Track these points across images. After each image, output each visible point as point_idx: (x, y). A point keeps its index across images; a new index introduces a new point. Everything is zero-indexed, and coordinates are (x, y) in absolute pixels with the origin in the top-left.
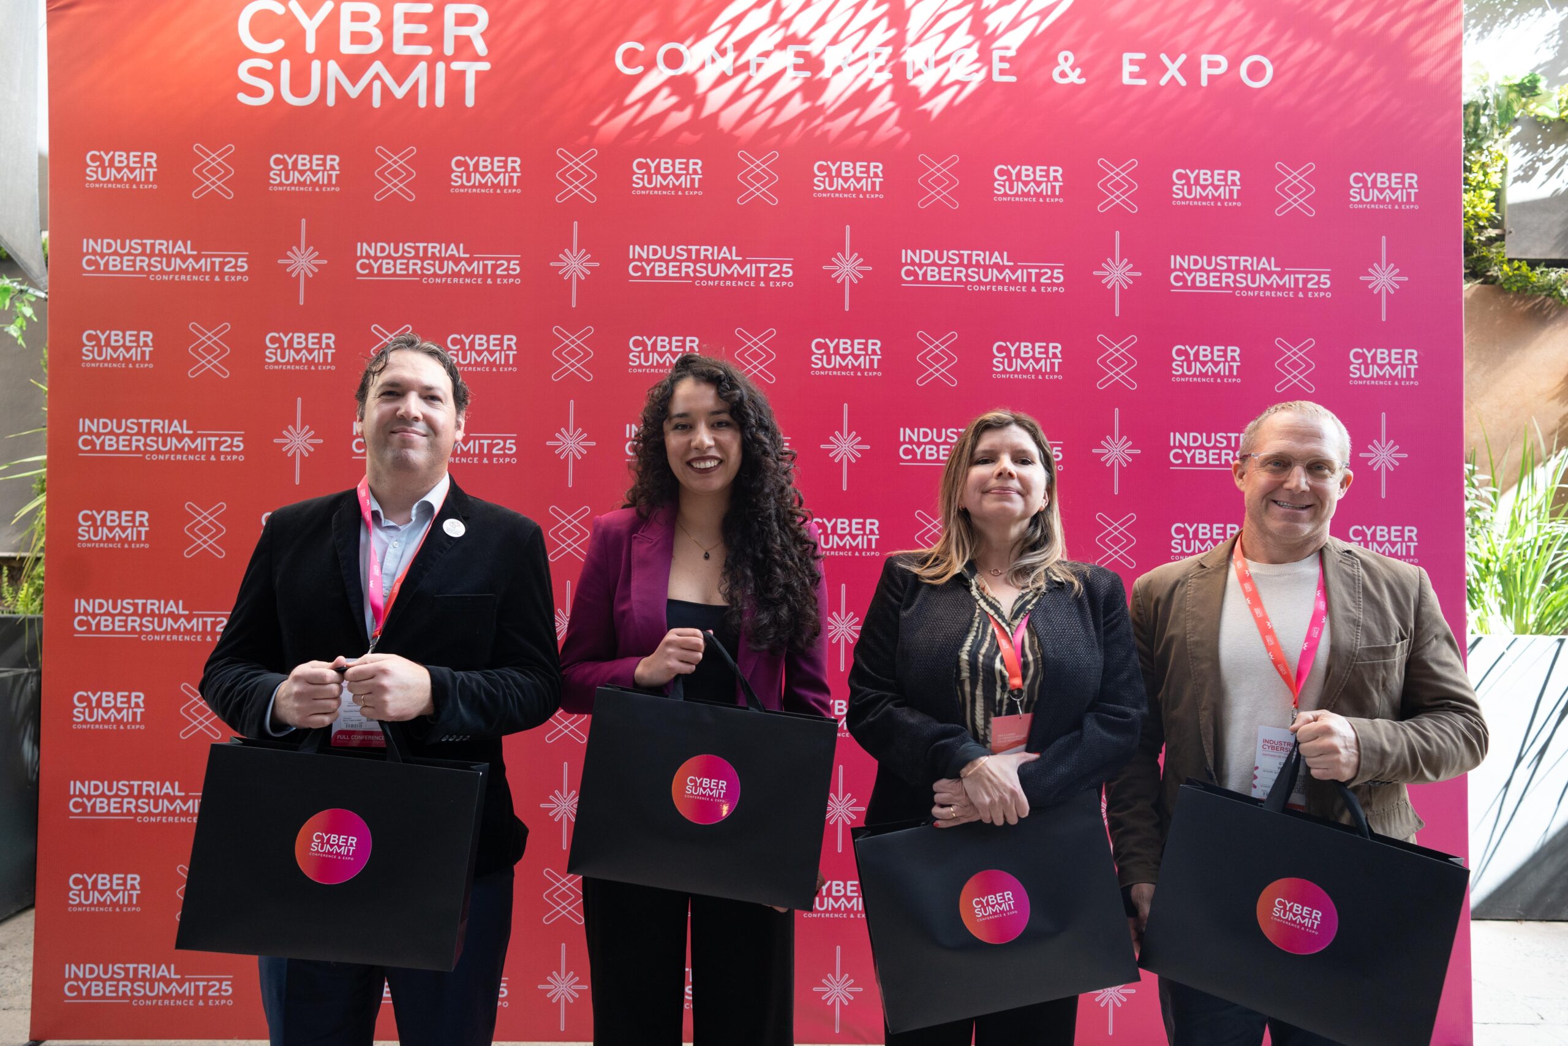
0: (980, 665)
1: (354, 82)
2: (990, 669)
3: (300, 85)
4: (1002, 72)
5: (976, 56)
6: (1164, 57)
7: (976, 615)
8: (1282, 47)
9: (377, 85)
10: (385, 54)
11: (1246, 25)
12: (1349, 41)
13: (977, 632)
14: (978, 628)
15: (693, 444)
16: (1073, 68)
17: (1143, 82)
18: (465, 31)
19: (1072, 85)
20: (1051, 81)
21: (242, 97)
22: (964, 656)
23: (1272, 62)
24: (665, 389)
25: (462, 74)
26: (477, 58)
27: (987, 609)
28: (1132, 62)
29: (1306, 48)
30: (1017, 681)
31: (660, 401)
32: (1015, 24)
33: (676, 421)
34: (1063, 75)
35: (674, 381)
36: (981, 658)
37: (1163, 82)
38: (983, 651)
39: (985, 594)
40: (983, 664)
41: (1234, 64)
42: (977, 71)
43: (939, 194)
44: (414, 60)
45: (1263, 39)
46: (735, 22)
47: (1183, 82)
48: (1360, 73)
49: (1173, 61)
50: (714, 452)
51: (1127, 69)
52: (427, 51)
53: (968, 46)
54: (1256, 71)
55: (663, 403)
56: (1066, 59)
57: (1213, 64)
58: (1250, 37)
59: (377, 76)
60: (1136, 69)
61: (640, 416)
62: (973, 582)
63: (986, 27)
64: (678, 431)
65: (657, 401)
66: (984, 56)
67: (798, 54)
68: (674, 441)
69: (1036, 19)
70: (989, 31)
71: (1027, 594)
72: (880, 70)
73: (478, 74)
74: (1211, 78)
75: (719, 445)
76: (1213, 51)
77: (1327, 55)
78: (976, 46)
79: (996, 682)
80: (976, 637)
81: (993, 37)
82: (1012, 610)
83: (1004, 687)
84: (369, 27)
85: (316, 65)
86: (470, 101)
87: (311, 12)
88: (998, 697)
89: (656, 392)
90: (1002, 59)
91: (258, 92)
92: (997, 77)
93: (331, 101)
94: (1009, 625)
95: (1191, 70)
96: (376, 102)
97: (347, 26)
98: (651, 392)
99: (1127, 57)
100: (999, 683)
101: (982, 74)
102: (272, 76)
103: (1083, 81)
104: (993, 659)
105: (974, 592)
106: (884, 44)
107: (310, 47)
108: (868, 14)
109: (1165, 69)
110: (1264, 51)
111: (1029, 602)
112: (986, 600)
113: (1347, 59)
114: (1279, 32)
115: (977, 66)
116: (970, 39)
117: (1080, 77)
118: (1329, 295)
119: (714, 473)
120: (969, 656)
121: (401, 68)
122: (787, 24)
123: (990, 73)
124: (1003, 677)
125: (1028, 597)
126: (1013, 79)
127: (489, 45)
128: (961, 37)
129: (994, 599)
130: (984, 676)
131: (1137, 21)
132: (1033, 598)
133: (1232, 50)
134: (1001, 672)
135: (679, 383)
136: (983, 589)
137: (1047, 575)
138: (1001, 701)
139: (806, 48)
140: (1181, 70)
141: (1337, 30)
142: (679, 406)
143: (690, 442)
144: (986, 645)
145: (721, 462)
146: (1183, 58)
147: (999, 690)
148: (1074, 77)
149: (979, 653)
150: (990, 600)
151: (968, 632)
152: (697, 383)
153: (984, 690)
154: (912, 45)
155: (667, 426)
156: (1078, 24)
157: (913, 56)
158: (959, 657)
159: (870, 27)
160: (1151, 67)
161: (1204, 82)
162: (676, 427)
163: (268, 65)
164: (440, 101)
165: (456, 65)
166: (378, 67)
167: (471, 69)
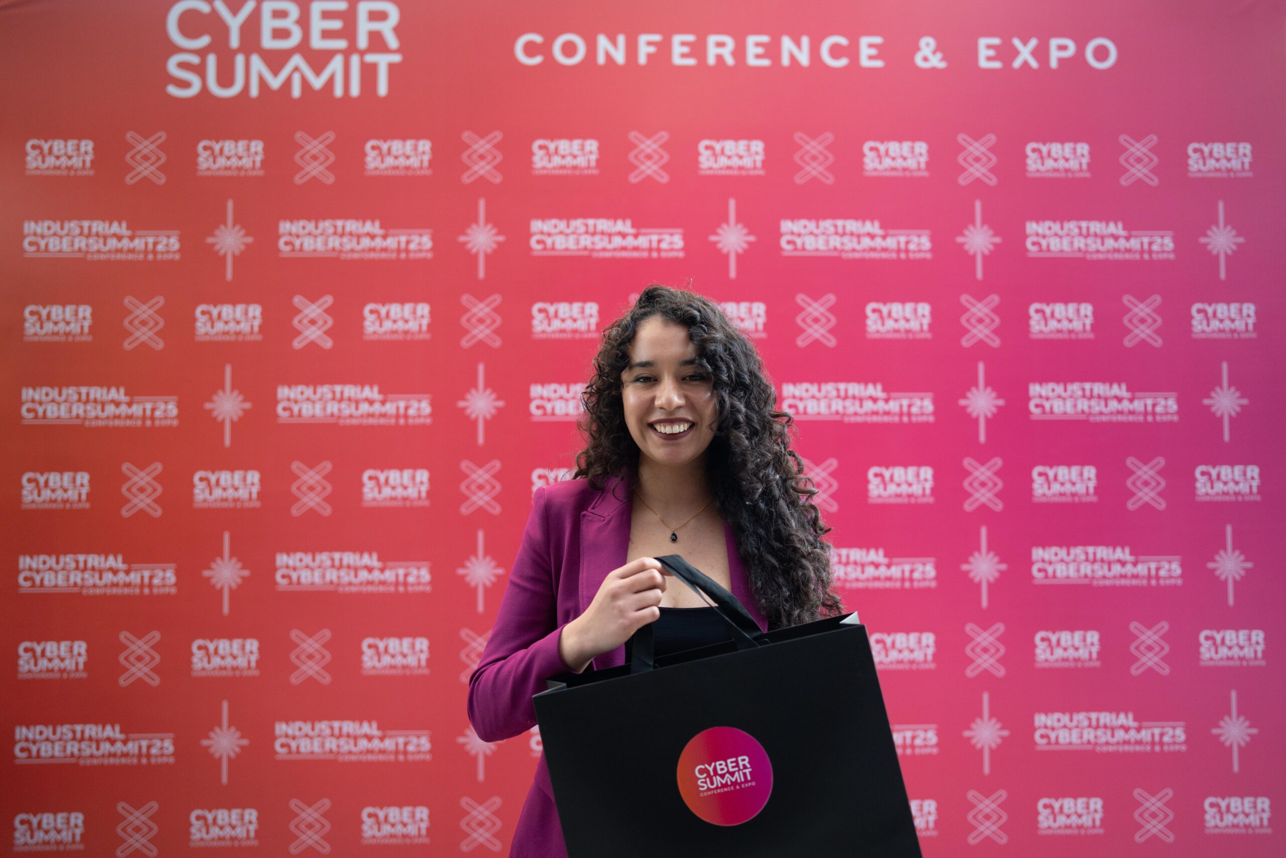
1: (276, 72)
3: (225, 78)
4: (870, 58)
5: (846, 43)
6: (1016, 42)
9: (297, 78)
10: (304, 48)
15: (658, 403)
16: (934, 53)
17: (999, 65)
19: (934, 70)
20: (915, 66)
21: (172, 90)
23: (1116, 44)
24: (626, 328)
25: (375, 66)
26: (388, 50)
28: (988, 47)
31: (620, 345)
33: (638, 371)
34: (926, 59)
35: (636, 320)
37: (1017, 64)
41: (1081, 47)
43: (814, 170)
44: (331, 54)
47: (1034, 64)
49: (1025, 44)
50: (682, 414)
51: (983, 53)
52: (342, 44)
54: (1102, 53)
55: (622, 347)
56: (928, 45)
57: (1062, 48)
59: (296, 69)
60: (991, 53)
61: (593, 361)
64: (638, 384)
65: (615, 344)
66: (854, 44)
67: (683, 44)
68: (632, 397)
72: (757, 57)
73: (391, 66)
74: (1060, 61)
75: (690, 405)
76: (1063, 35)
84: (288, 24)
85: (240, 59)
86: (383, 90)
87: (235, 11)
89: (614, 332)
90: (869, 46)
91: (186, 85)
92: (865, 63)
93: (254, 92)
95: (1042, 53)
96: (296, 92)
97: (268, 24)
98: (607, 333)
99: (982, 42)
101: (853, 60)
102: (200, 70)
103: (943, 65)
107: (234, 41)
109: (1017, 53)
110: (1108, 35)
117: (941, 61)
118: (1171, 256)
119: (684, 440)
121: (319, 60)
123: (857, 59)
126: (880, 64)
127: (400, 37)
133: (1079, 33)
135: (642, 322)
139: (691, 38)
140: (1033, 53)
142: (642, 352)
143: (653, 399)
145: (693, 425)
146: (1034, 42)
148: (937, 62)
152: (666, 323)
155: (626, 376)
157: (788, 44)
160: (1005, 51)
161: (1054, 64)
162: (637, 380)
163: (195, 60)
164: (355, 91)
165: (370, 58)
166: (297, 60)
167: (383, 61)
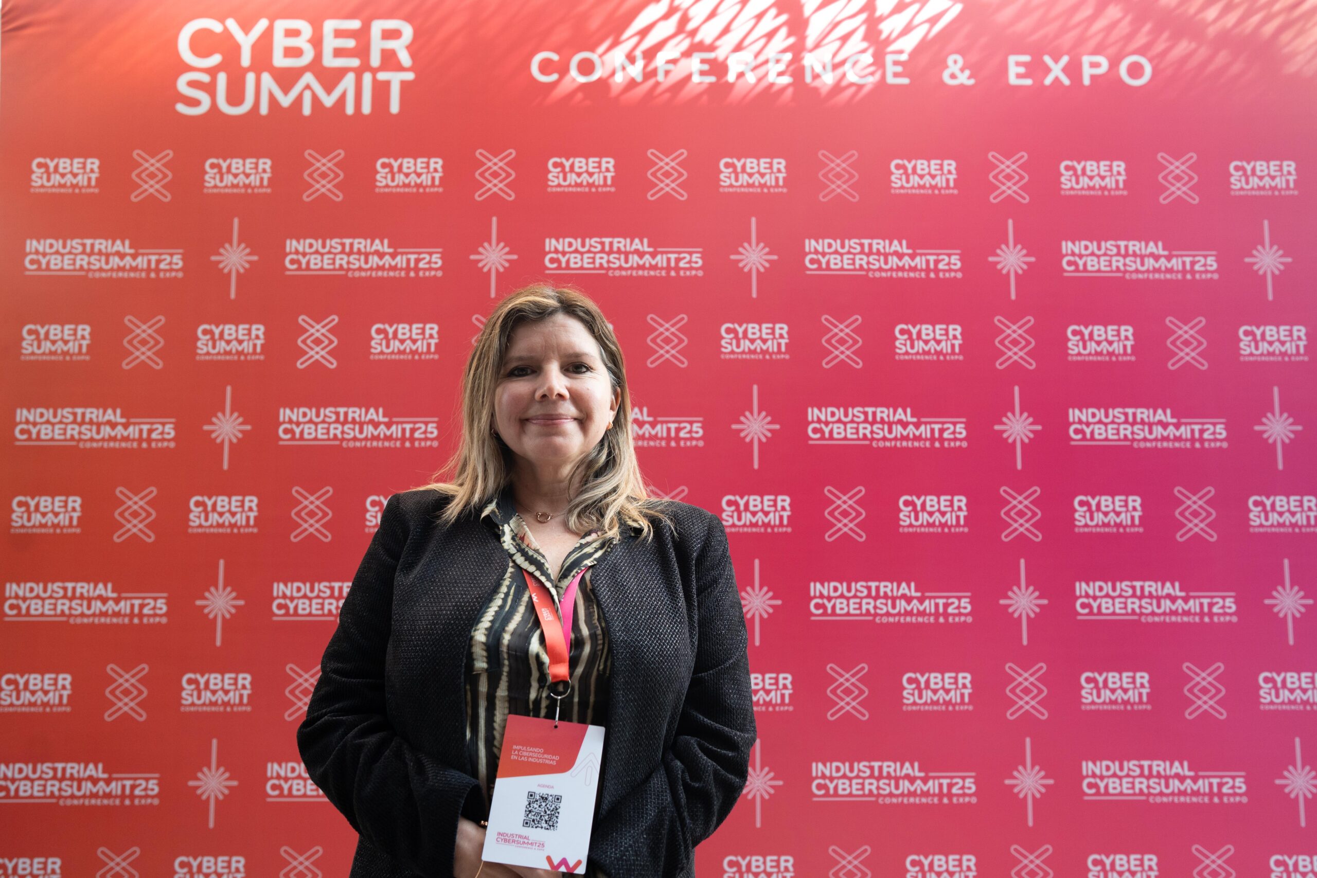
0: (505, 649)
1: (286, 91)
2: (520, 655)
3: (235, 97)
4: (896, 75)
5: (870, 60)
6: (1047, 59)
7: (508, 575)
8: (1160, 46)
9: (307, 96)
10: (316, 66)
11: (1124, 27)
12: (1224, 39)
13: (505, 600)
14: (507, 594)
16: (962, 70)
17: (1028, 82)
18: (391, 44)
19: (962, 87)
20: (942, 83)
21: (181, 108)
22: (480, 636)
23: (1150, 60)
25: (387, 84)
26: (400, 68)
27: (525, 565)
28: (1018, 64)
29: (1183, 47)
30: (562, 670)
32: (908, 29)
34: (953, 76)
36: (506, 638)
37: (1048, 81)
38: (512, 626)
39: (524, 546)
40: (508, 646)
41: (1114, 64)
42: (872, 74)
43: (839, 187)
44: (342, 72)
45: (1141, 40)
46: (644, 33)
47: (1066, 81)
48: (1236, 68)
49: (1056, 61)
51: (1013, 70)
52: (355, 62)
53: (863, 51)
54: (1136, 70)
56: (955, 62)
57: (1094, 65)
58: (1130, 37)
59: (308, 87)
60: (1022, 70)
62: (506, 528)
63: (880, 32)
66: (879, 61)
67: (703, 61)
69: (926, 26)
70: (884, 36)
71: (588, 544)
72: (780, 74)
73: (404, 84)
74: (1093, 77)
76: (1095, 52)
77: (1203, 52)
78: (871, 51)
79: (530, 674)
80: (501, 607)
81: (888, 41)
82: (562, 566)
83: (543, 677)
84: (301, 42)
85: (251, 78)
86: (395, 108)
87: (247, 30)
88: (533, 695)
90: (896, 63)
91: (195, 103)
92: (890, 80)
93: (264, 110)
94: (556, 587)
95: (1074, 70)
96: (307, 110)
97: (280, 43)
99: (1012, 59)
100: (535, 674)
101: (878, 76)
102: (210, 89)
103: (972, 82)
104: (527, 639)
105: (507, 542)
106: (784, 51)
107: (246, 61)
108: (768, 24)
109: (1048, 70)
110: (1141, 51)
111: (589, 555)
112: (524, 554)
113: (1223, 57)
114: (1157, 32)
115: (872, 69)
116: (865, 45)
117: (969, 78)
118: (1216, 276)
120: (487, 636)
121: (330, 79)
122: (693, 33)
123: (883, 76)
124: (540, 664)
125: (588, 550)
126: (905, 81)
127: (413, 55)
128: (856, 43)
129: (537, 551)
130: (510, 666)
131: (1022, 26)
132: (596, 551)
133: (1112, 51)
134: (537, 656)
136: (522, 539)
137: (620, 519)
138: (537, 701)
139: (711, 55)
140: (1065, 70)
141: (1211, 31)
144: (517, 618)
146: (1065, 59)
147: (535, 685)
148: (964, 79)
149: (503, 630)
150: (531, 553)
151: (490, 599)
153: (510, 688)
154: (811, 51)
156: (966, 29)
157: (810, 60)
158: (472, 638)
159: (770, 35)
160: (1036, 69)
161: (1086, 81)
163: (205, 78)
164: (366, 109)
165: (382, 76)
166: (308, 78)
167: (395, 79)
